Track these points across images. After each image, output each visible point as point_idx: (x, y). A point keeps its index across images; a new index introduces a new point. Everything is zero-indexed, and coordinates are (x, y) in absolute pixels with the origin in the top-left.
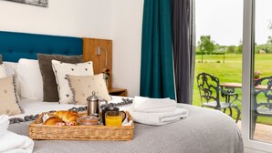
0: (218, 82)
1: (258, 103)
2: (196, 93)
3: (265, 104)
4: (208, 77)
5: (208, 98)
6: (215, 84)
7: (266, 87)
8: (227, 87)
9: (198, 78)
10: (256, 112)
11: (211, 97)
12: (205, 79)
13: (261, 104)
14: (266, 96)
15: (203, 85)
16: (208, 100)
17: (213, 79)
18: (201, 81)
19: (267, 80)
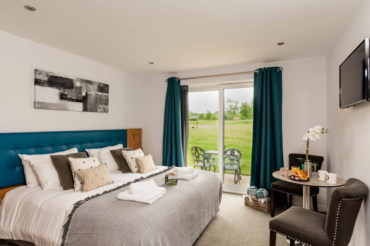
0: (204, 152)
1: (226, 163)
2: (188, 157)
3: (229, 164)
4: (198, 149)
5: (198, 161)
6: (202, 153)
7: (230, 154)
8: (208, 154)
9: (192, 149)
10: (225, 168)
11: (200, 161)
12: (196, 150)
13: (227, 164)
14: (229, 159)
15: (195, 154)
16: (198, 162)
17: (201, 150)
18: (194, 151)
19: (230, 151)
